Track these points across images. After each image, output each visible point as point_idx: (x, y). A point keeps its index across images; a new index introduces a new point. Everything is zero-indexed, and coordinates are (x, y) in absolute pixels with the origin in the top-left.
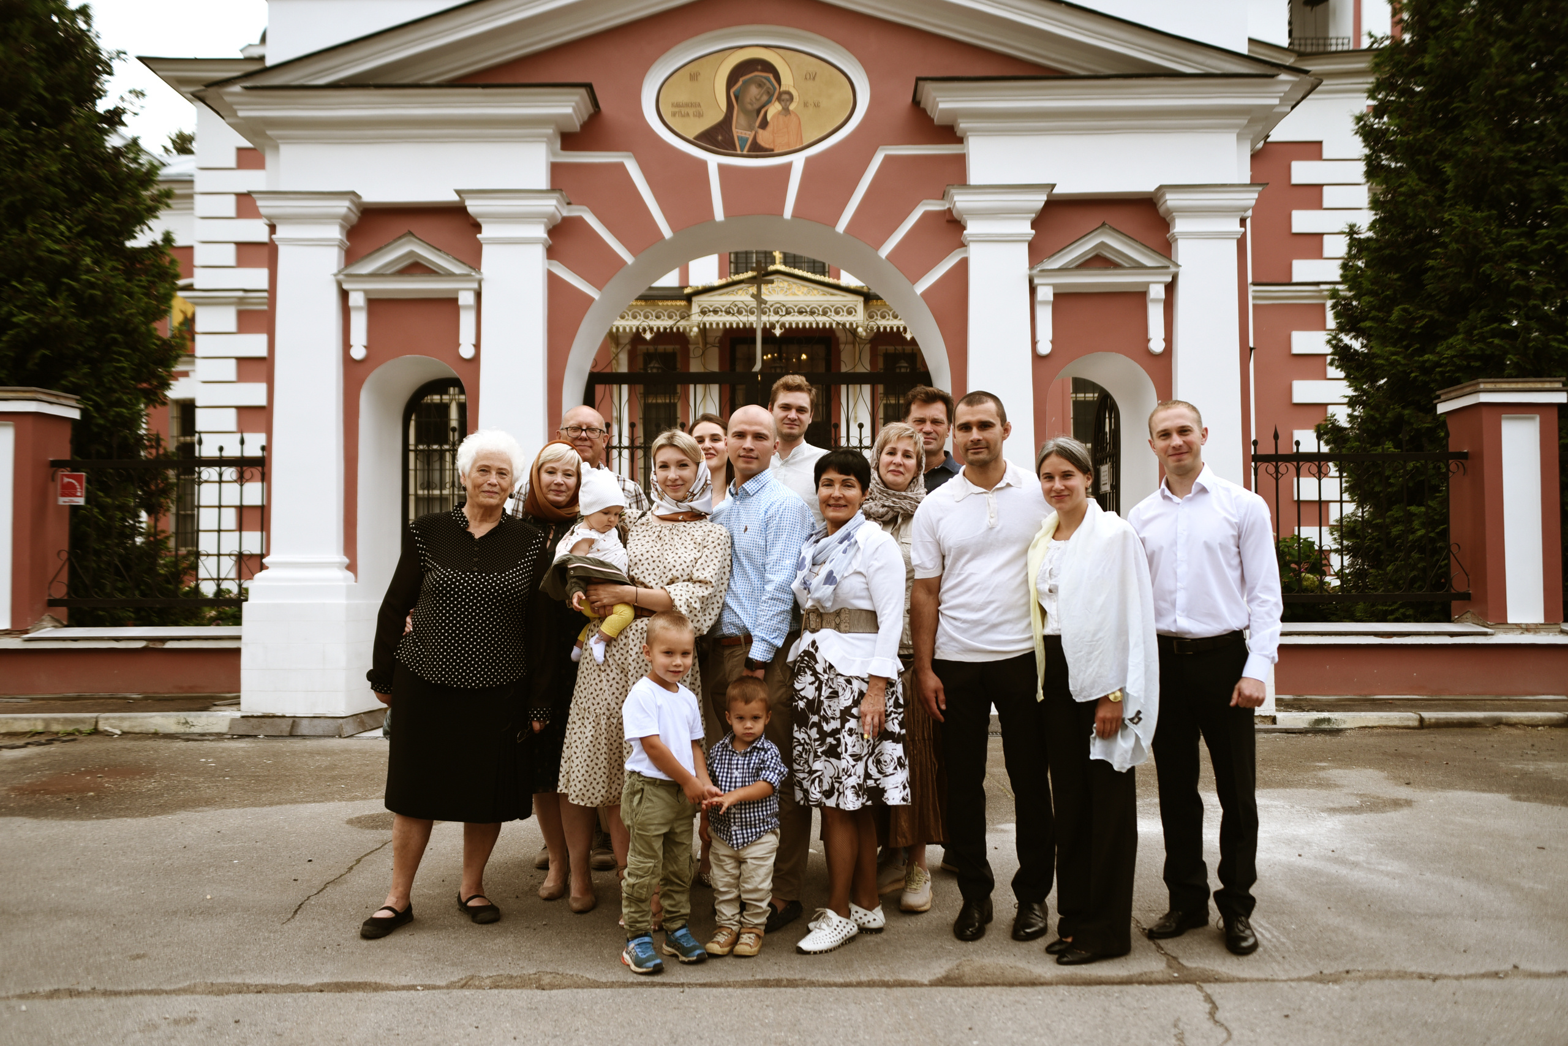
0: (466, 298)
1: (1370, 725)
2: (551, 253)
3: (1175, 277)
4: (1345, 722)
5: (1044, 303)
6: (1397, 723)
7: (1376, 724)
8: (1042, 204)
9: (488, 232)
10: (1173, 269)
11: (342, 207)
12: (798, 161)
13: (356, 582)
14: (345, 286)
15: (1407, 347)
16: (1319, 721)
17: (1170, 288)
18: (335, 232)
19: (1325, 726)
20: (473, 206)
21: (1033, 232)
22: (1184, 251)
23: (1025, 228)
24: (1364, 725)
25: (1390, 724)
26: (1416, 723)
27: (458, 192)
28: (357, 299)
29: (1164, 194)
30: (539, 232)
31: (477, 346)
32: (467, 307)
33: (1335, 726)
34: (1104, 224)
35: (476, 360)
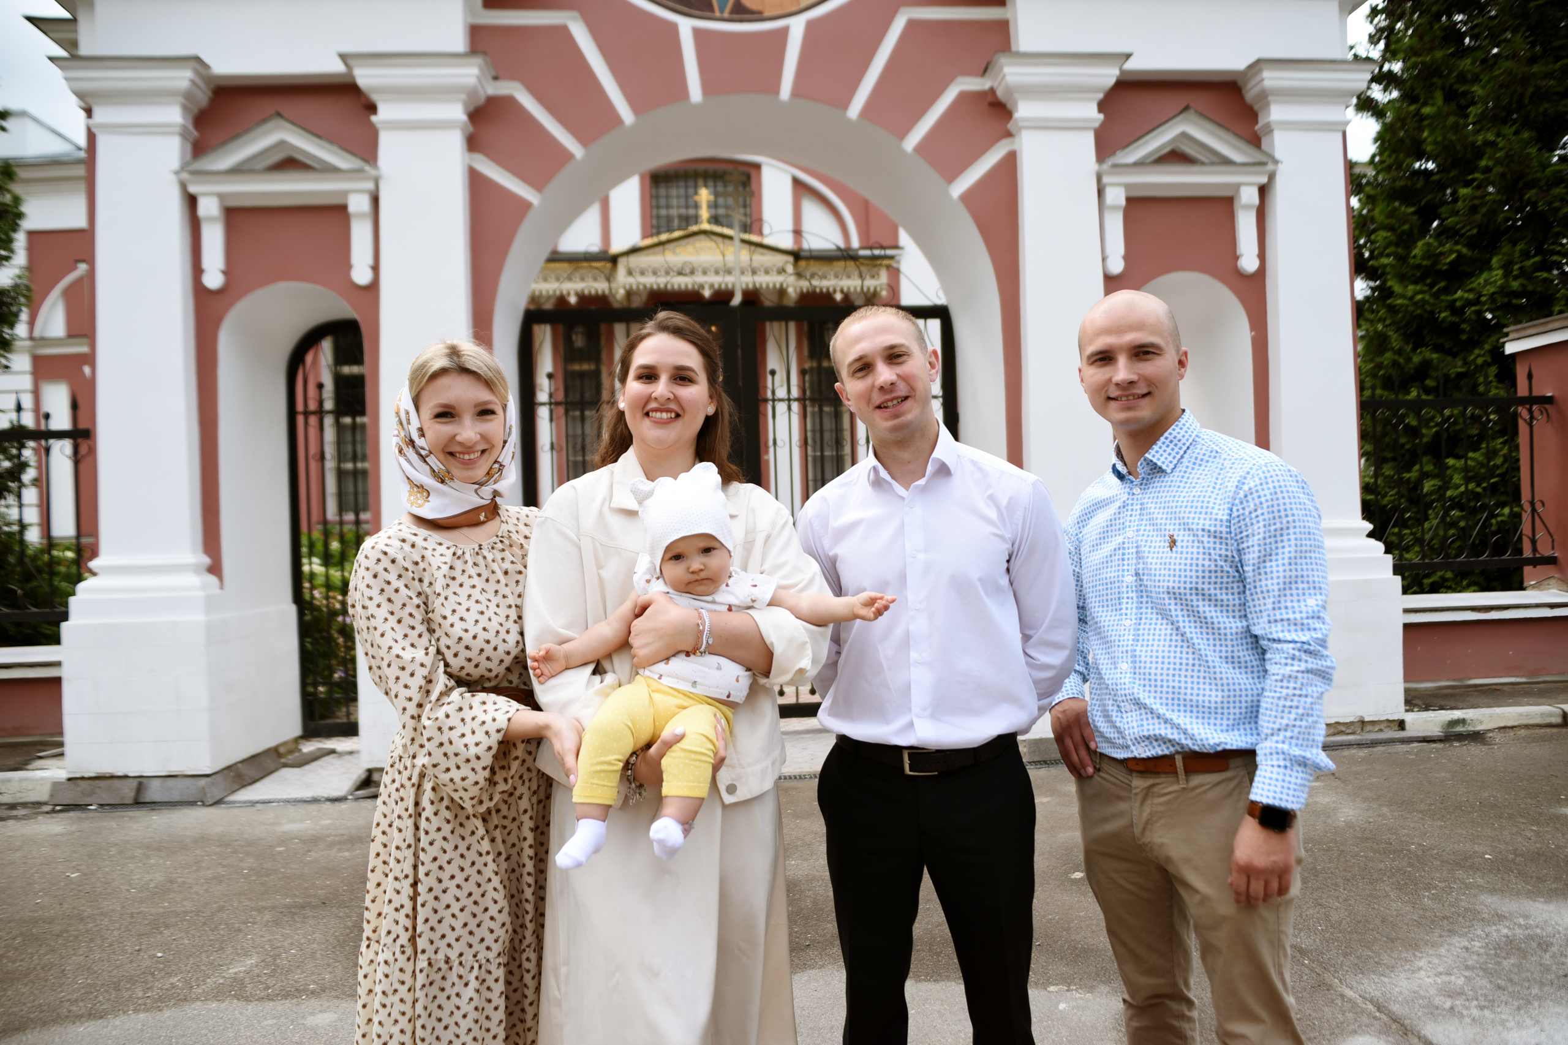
0: (358, 204)
1: (1509, 724)
2: (473, 144)
3: (1272, 177)
4: (1481, 722)
5: (1114, 208)
6: (1538, 721)
7: (1516, 724)
8: (1111, 81)
9: (385, 113)
10: (1270, 167)
11: (182, 78)
12: (797, 26)
13: (222, 588)
14: (193, 189)
15: (1432, 286)
16: (1453, 723)
17: (1263, 191)
18: (174, 115)
19: (1459, 729)
20: (365, 77)
21: (1101, 116)
22: (1281, 144)
23: (1091, 113)
24: (1502, 725)
25: (1531, 722)
26: (1559, 720)
27: (344, 57)
28: (208, 207)
29: (1260, 71)
30: (457, 113)
31: (376, 268)
32: (361, 216)
33: (1471, 728)
34: (1186, 108)
35: (373, 287)
